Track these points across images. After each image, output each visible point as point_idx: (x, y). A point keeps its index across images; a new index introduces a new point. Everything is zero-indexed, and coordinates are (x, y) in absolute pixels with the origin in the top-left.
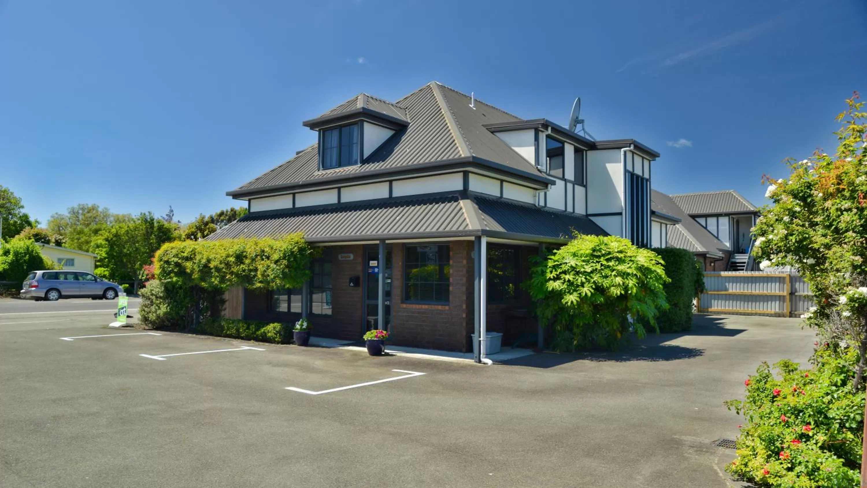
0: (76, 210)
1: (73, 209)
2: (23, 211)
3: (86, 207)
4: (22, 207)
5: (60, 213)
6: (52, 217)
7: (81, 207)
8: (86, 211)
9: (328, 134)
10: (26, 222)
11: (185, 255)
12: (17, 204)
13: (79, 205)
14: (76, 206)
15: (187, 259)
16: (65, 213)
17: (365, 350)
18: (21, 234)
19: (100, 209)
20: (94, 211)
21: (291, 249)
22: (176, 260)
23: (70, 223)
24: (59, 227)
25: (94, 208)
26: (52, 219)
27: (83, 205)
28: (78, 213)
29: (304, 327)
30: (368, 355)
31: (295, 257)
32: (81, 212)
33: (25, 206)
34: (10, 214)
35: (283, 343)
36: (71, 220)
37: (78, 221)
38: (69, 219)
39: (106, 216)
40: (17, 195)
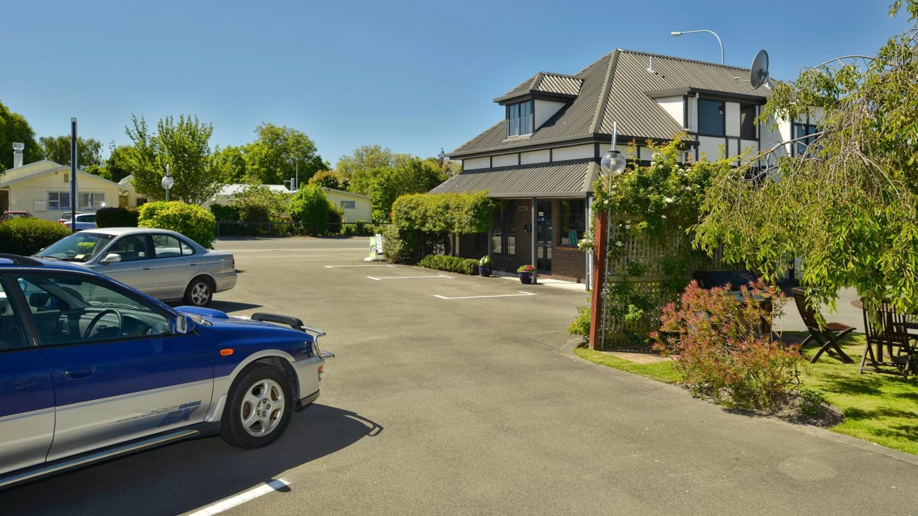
0: (360, 152)
1: (358, 151)
2: (317, 154)
3: (369, 148)
4: (316, 150)
5: (346, 155)
6: (340, 159)
7: (365, 149)
8: (369, 152)
9: (512, 108)
10: (319, 165)
11: (411, 205)
12: (311, 148)
13: (363, 147)
14: (360, 148)
15: (413, 209)
16: (351, 155)
17: (518, 279)
18: (314, 177)
19: (382, 150)
20: (377, 152)
21: (476, 203)
22: (405, 209)
23: (355, 165)
24: (346, 169)
25: (377, 149)
26: (340, 161)
27: (366, 147)
28: (362, 154)
29: (485, 262)
30: (521, 283)
31: (479, 209)
32: (364, 153)
33: (318, 148)
34: (306, 156)
35: (472, 274)
36: (356, 162)
37: (363, 162)
38: (355, 161)
39: (388, 157)
40: (311, 138)
